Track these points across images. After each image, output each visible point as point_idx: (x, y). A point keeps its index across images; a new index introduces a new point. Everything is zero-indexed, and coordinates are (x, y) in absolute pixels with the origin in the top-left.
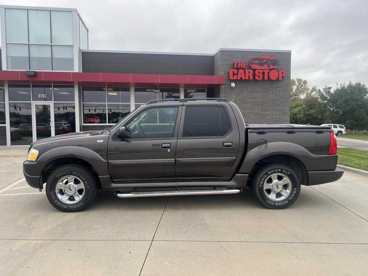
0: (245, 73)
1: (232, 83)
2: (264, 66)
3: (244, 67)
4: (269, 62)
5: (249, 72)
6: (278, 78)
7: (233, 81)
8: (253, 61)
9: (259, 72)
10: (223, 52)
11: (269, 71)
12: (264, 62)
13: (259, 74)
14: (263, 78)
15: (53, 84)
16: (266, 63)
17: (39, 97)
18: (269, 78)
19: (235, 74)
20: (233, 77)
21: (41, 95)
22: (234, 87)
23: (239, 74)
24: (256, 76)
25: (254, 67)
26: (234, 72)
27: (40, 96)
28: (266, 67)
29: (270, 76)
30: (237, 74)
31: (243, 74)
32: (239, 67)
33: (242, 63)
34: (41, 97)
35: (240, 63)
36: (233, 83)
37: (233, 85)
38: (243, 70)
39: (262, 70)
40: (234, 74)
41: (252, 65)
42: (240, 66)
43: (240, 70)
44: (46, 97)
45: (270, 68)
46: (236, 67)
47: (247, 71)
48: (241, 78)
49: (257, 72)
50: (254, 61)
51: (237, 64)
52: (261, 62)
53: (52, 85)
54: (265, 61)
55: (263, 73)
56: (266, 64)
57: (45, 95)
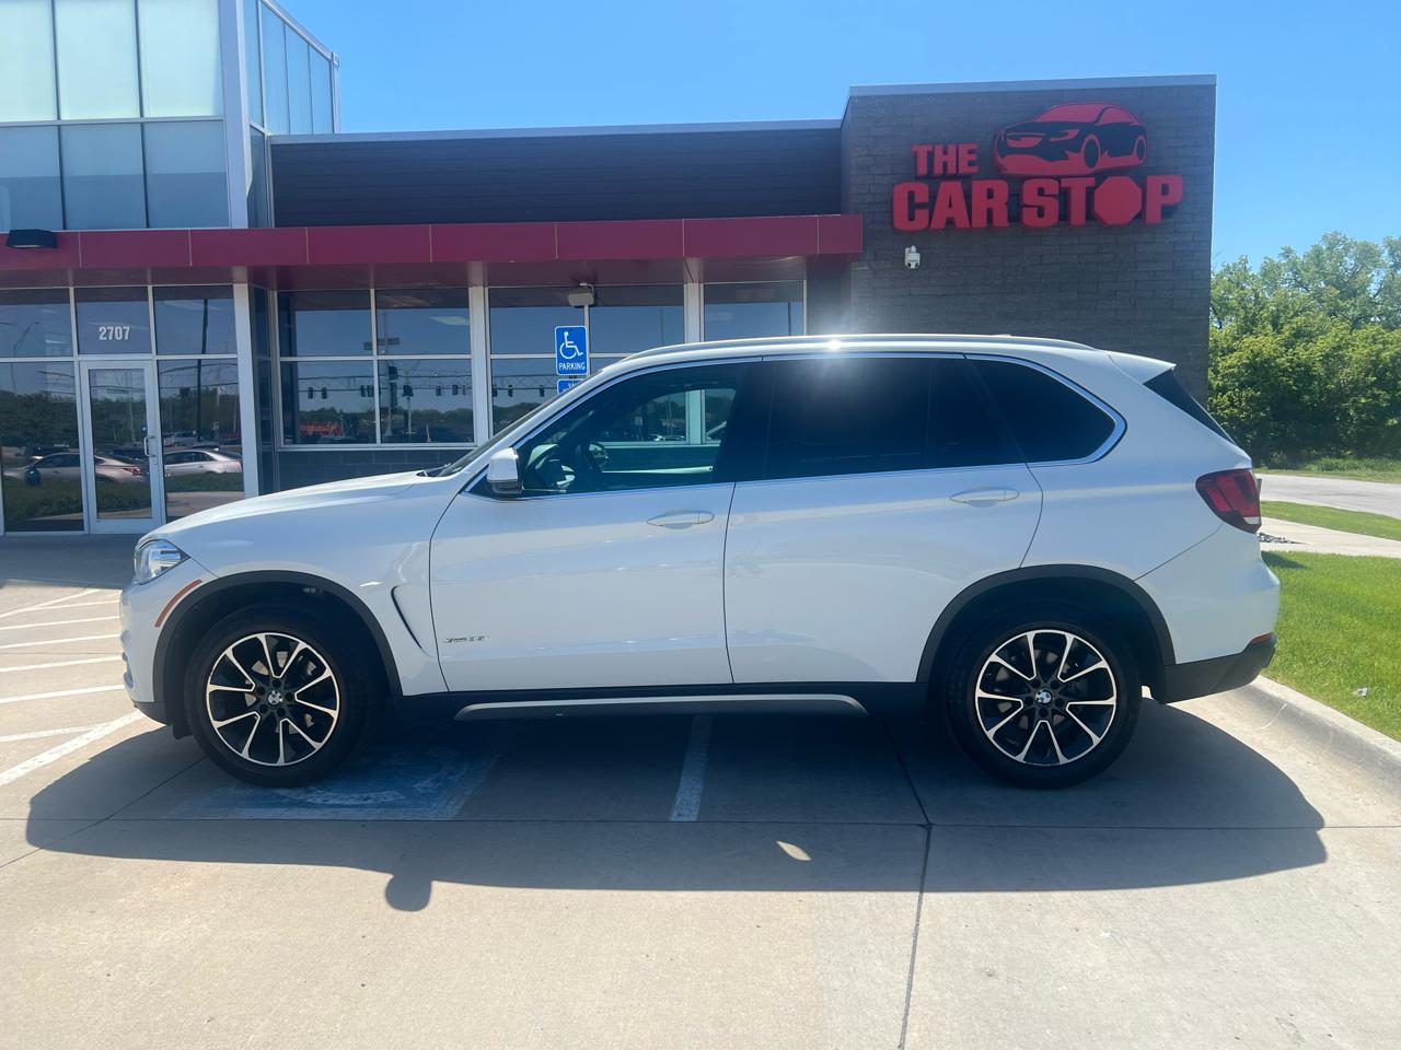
0: (968, 198)
1: (907, 250)
2: (1066, 158)
3: (964, 169)
4: (1092, 137)
5: (990, 195)
6: (1140, 216)
7: (910, 238)
8: (1012, 138)
9: (1041, 192)
10: (862, 105)
11: (1091, 182)
12: (1068, 137)
13: (1040, 201)
14: (1064, 216)
15: (153, 283)
16: (1074, 145)
17: (101, 338)
18: (1090, 215)
19: (921, 206)
20: (911, 218)
21: (108, 331)
22: (913, 266)
23: (941, 201)
24: (1024, 209)
25: (1012, 165)
26: (911, 195)
27: (107, 335)
28: (1075, 163)
29: (1098, 209)
30: (931, 205)
31: (959, 201)
32: (938, 170)
33: (952, 150)
34: (110, 338)
35: (945, 153)
36: (913, 249)
37: (912, 257)
38: (958, 184)
39: (1059, 179)
40: (913, 206)
41: (1002, 157)
42: (945, 165)
43: (943, 185)
44: (126, 337)
45: (1097, 167)
46: (923, 170)
47: (979, 188)
48: (950, 221)
49: (1029, 190)
50: (1017, 138)
51: (931, 155)
52: (1052, 139)
53: (150, 288)
54: (1072, 133)
55: (1064, 195)
56: (1078, 151)
57: (124, 331)
